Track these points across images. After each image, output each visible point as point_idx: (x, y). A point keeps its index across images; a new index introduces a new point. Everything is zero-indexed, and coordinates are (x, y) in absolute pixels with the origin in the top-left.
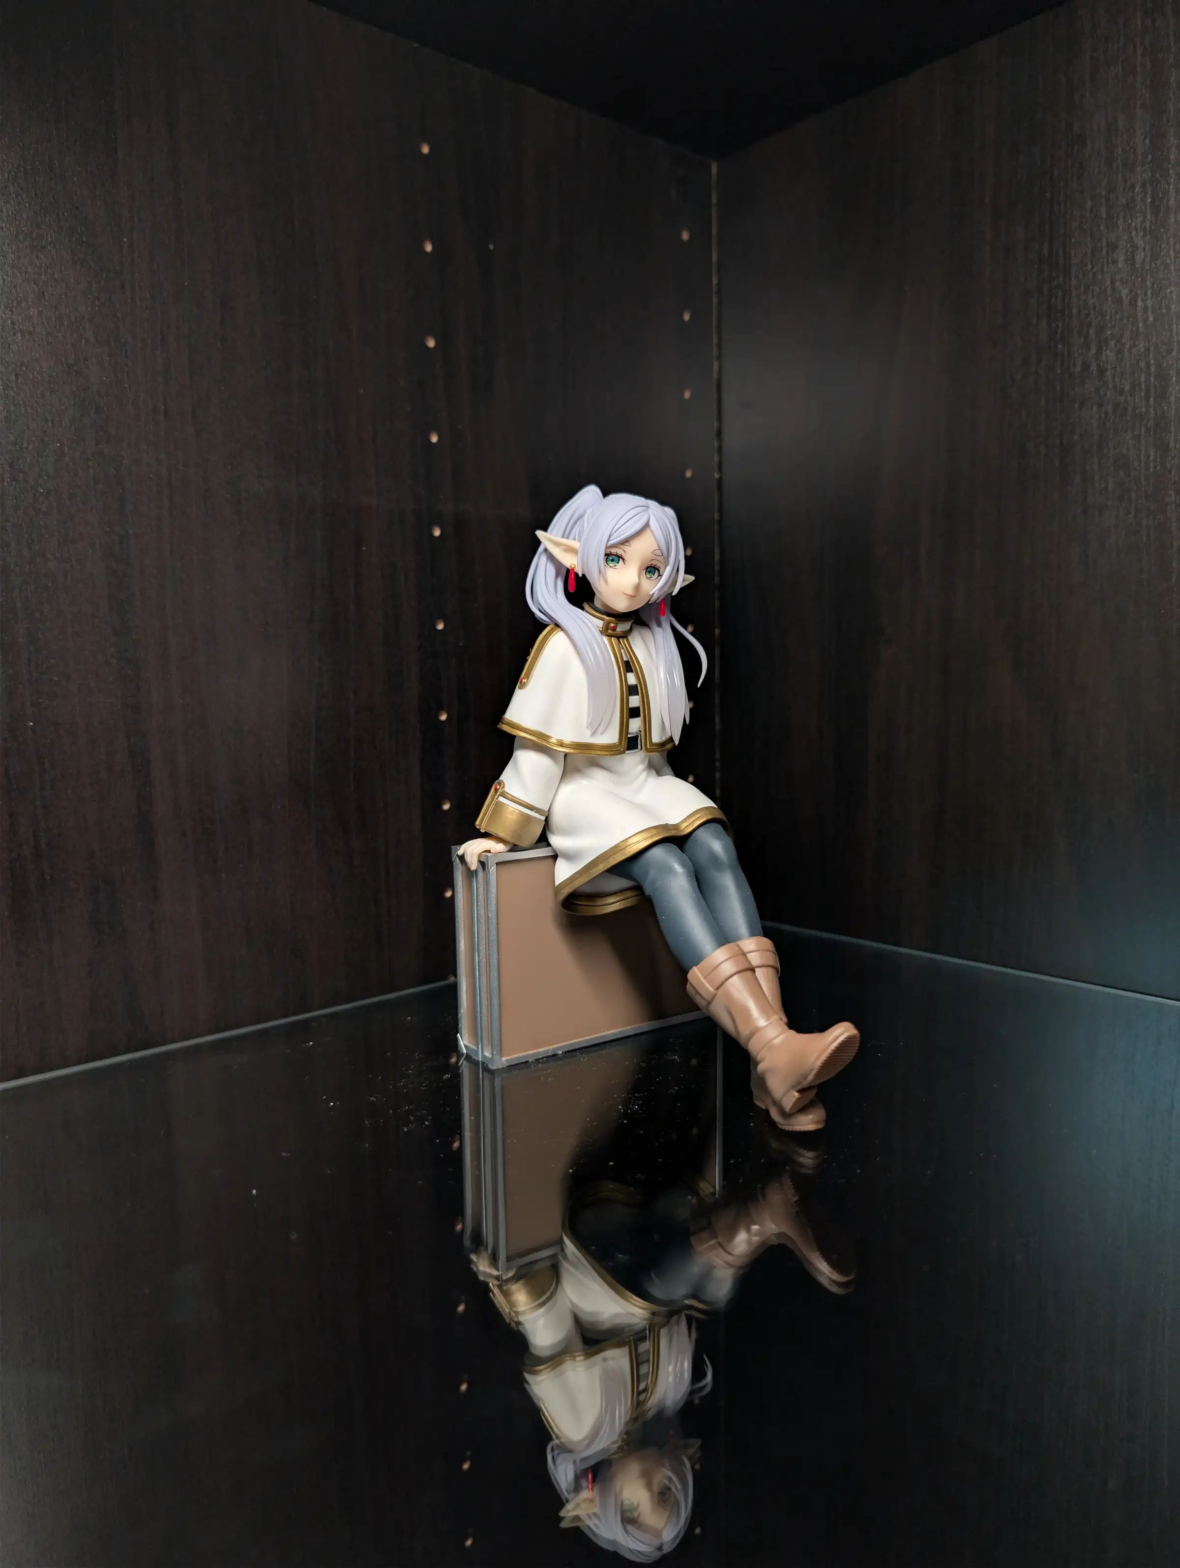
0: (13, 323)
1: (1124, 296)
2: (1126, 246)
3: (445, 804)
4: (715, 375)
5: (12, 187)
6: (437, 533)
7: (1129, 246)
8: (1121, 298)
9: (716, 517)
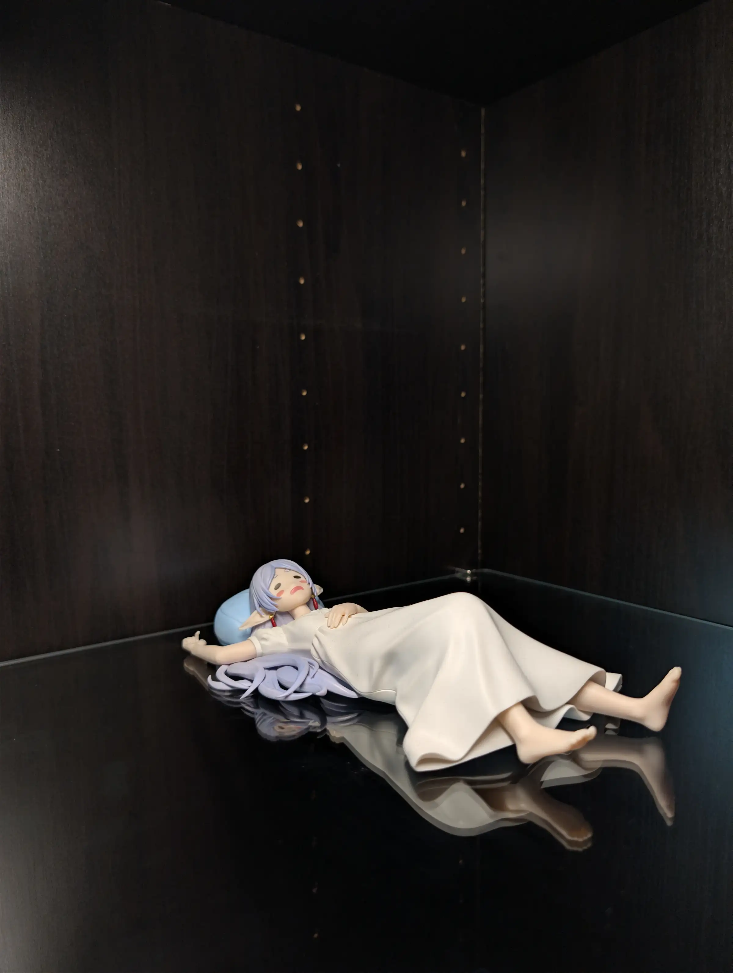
0: (49, 220)
1: (723, 192)
2: (725, 161)
3: (306, 499)
4: (482, 239)
5: (49, 140)
6: (303, 337)
7: (727, 161)
8: (722, 192)
9: (482, 326)
